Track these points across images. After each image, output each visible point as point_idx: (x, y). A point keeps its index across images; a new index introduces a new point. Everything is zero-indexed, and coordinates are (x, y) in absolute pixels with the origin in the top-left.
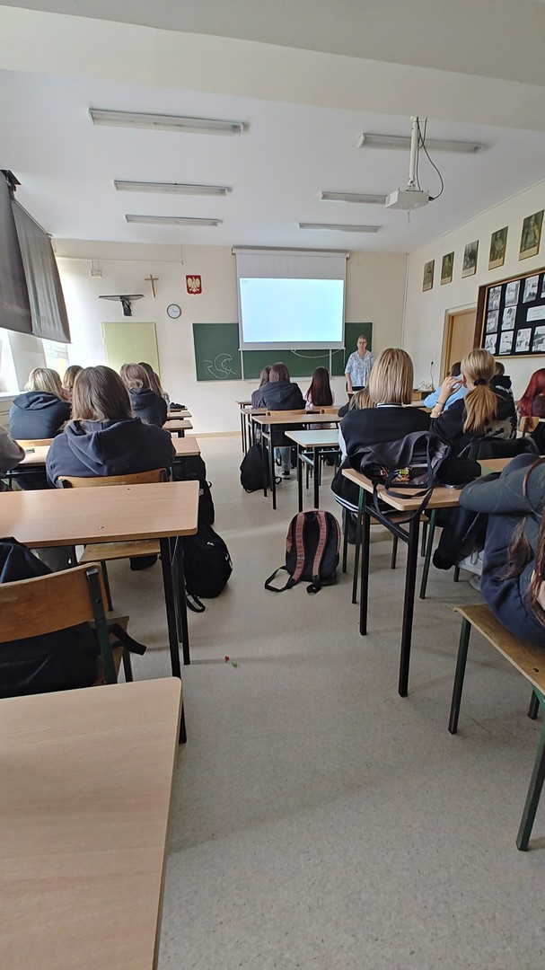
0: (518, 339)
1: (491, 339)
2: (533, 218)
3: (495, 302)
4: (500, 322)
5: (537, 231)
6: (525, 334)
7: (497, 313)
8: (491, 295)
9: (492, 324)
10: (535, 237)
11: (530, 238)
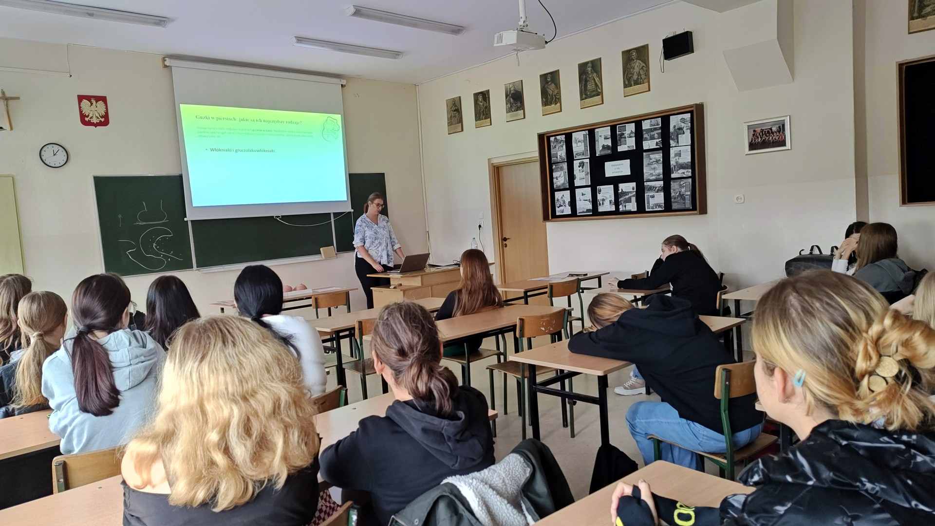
0: (599, 197)
1: (563, 197)
2: (590, 65)
3: (560, 152)
4: (571, 176)
5: (597, 80)
6: (606, 192)
7: (565, 166)
8: (552, 144)
9: (560, 178)
10: (596, 85)
11: (590, 86)
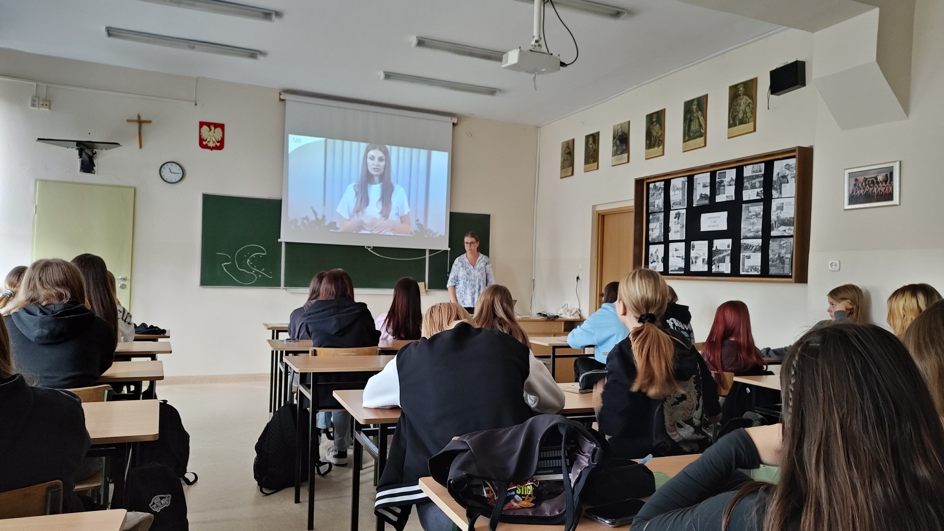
0: (693, 254)
1: (657, 251)
2: (695, 102)
3: (658, 201)
4: (667, 229)
5: (701, 119)
6: (700, 248)
7: (661, 216)
8: (651, 192)
9: (656, 230)
10: (700, 125)
11: (694, 126)
